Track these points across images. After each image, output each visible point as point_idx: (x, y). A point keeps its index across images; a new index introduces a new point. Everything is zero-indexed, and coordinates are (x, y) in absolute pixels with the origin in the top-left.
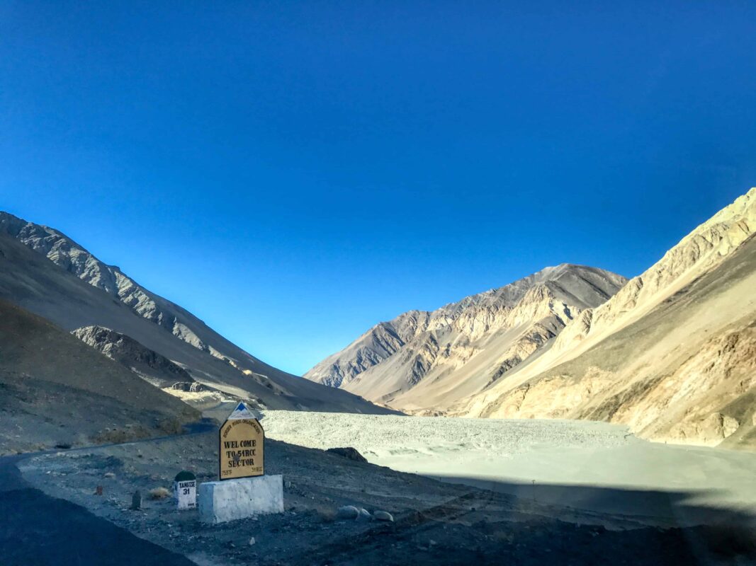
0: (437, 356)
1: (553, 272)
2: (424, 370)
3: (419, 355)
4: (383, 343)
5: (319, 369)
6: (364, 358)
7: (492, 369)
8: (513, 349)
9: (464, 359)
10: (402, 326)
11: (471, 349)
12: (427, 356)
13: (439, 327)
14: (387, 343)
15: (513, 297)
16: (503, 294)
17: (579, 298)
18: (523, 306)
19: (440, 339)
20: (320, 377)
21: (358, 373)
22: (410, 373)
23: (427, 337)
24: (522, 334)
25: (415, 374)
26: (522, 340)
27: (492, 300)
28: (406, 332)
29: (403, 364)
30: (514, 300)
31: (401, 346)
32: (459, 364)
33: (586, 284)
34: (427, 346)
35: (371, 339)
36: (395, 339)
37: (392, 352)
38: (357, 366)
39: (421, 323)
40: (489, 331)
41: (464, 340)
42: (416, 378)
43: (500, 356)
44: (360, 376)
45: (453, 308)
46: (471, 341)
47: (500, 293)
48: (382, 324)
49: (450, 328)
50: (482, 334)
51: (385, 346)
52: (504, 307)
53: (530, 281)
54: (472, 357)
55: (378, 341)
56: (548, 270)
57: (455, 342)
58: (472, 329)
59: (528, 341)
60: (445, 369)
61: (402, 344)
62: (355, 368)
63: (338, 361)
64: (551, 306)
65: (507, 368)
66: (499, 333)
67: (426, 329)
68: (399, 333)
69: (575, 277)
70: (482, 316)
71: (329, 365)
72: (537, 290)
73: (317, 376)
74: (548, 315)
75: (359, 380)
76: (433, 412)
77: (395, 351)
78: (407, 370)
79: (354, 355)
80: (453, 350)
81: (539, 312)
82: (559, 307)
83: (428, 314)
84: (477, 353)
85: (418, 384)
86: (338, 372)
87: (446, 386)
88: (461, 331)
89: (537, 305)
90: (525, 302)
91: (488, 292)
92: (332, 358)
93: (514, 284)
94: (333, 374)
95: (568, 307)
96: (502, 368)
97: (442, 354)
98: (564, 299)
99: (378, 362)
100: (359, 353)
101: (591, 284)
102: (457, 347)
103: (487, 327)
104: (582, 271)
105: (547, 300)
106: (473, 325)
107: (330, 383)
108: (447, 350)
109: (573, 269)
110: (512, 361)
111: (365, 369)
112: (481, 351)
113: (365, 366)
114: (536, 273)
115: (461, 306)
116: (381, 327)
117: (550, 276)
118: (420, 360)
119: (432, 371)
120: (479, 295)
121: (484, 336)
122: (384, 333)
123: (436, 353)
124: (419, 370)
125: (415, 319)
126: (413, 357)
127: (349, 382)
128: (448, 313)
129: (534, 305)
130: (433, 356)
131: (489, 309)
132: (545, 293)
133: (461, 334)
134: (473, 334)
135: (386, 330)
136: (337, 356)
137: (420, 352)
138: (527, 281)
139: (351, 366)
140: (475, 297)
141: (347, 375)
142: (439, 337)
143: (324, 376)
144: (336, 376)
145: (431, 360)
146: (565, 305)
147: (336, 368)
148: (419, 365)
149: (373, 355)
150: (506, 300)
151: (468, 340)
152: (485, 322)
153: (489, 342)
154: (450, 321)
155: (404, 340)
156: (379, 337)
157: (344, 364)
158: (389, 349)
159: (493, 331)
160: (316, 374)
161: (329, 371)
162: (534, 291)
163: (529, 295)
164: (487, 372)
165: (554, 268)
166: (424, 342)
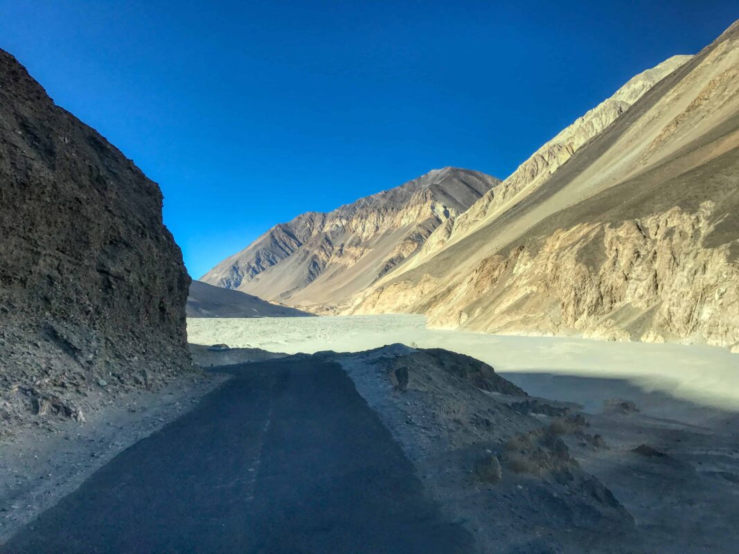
0: (331, 256)
1: (438, 175)
2: (320, 269)
3: (315, 255)
4: (281, 244)
5: (218, 270)
6: (262, 258)
7: (379, 267)
8: (397, 250)
9: (355, 259)
10: (299, 227)
11: (361, 249)
12: (322, 256)
13: (334, 228)
14: (285, 244)
15: (401, 200)
16: (392, 197)
17: (458, 200)
18: (409, 208)
19: (334, 240)
20: (220, 278)
21: (257, 273)
22: (307, 272)
23: (323, 238)
24: (406, 235)
25: (311, 272)
26: (405, 240)
27: (383, 202)
28: (303, 233)
29: (299, 264)
30: (402, 202)
31: (298, 246)
32: (351, 263)
33: (465, 187)
34: (322, 247)
35: (269, 240)
36: (292, 240)
37: (290, 252)
38: (256, 266)
39: (318, 224)
40: (379, 232)
41: (356, 241)
42: (312, 276)
43: (386, 255)
44: (259, 276)
45: (348, 209)
46: (363, 241)
47: (389, 195)
48: (280, 226)
49: (344, 229)
50: (372, 234)
51: (283, 247)
52: (393, 209)
53: (416, 184)
54: (363, 256)
55: (276, 242)
56: (433, 172)
57: (348, 242)
58: (363, 230)
59: (410, 241)
60: (338, 267)
61: (300, 245)
62: (254, 269)
63: (237, 262)
64: (433, 208)
65: (392, 265)
66: (387, 233)
67: (322, 230)
68: (297, 234)
69: (455, 180)
70: (373, 218)
71: (228, 266)
72: (421, 194)
73: (217, 277)
74: (429, 216)
75: (258, 279)
76: (325, 307)
77: (293, 252)
78: (304, 269)
79: (253, 255)
80: (346, 249)
81: (422, 214)
82: (440, 209)
83: (324, 216)
84: (367, 252)
85: (315, 282)
86: (237, 272)
87: (339, 283)
88: (354, 231)
89: (421, 208)
90: (410, 205)
91: (380, 193)
92: (231, 259)
93: (402, 187)
94: (232, 275)
95: (447, 209)
96: (387, 265)
97: (336, 254)
98: (444, 201)
99: (277, 262)
100: (258, 254)
101: (469, 186)
102: (350, 247)
103: (377, 228)
104: (462, 174)
105: (430, 202)
106: (365, 227)
107: (230, 283)
108: (341, 250)
109: (455, 172)
110: (396, 260)
111: (263, 269)
112: (371, 250)
113: (264, 266)
114: (422, 176)
115: (354, 207)
116: (278, 228)
117: (434, 179)
118: (316, 260)
119: (327, 270)
120: (372, 196)
121: (374, 236)
122: (282, 234)
123: (330, 253)
124: (315, 269)
125: (311, 220)
126: (309, 258)
127: (249, 281)
128: (343, 215)
129: (418, 207)
130: (328, 255)
131: (379, 211)
132: (428, 196)
133: (354, 235)
134: (365, 235)
135: (284, 231)
136: (235, 258)
137: (316, 252)
138: (414, 184)
139: (250, 267)
140: (367, 199)
141: (246, 275)
142: (333, 238)
143: (224, 276)
144: (235, 276)
145: (324, 259)
146: (445, 207)
147: (235, 269)
148: (315, 264)
149: (271, 256)
150: (395, 203)
151: (360, 240)
152: (375, 223)
153: (378, 242)
154: (344, 222)
155: (301, 241)
156: (277, 238)
157: (243, 265)
158: (287, 249)
159: (382, 231)
160: (215, 275)
161: (228, 272)
162: (419, 194)
163: (415, 197)
164: (375, 269)
165: (439, 171)
166: (319, 243)
